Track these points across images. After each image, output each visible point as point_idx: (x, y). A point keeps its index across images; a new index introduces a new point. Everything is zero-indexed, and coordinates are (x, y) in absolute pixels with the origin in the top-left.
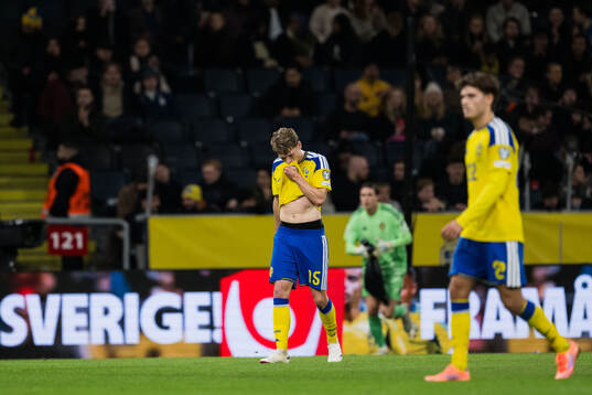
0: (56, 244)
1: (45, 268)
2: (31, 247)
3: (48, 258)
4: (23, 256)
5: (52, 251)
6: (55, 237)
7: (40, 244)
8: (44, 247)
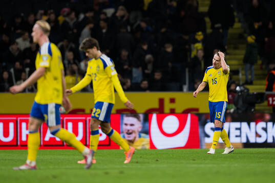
0: (271, 102)
1: (266, 112)
2: (260, 103)
3: (268, 108)
4: (257, 107)
5: (269, 105)
6: (270, 99)
7: (263, 102)
8: (266, 103)
